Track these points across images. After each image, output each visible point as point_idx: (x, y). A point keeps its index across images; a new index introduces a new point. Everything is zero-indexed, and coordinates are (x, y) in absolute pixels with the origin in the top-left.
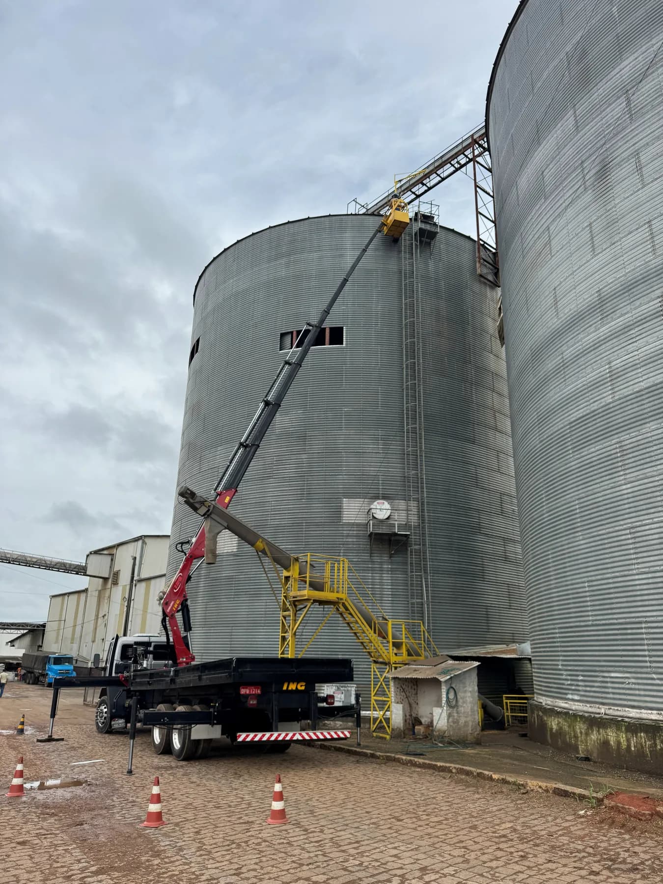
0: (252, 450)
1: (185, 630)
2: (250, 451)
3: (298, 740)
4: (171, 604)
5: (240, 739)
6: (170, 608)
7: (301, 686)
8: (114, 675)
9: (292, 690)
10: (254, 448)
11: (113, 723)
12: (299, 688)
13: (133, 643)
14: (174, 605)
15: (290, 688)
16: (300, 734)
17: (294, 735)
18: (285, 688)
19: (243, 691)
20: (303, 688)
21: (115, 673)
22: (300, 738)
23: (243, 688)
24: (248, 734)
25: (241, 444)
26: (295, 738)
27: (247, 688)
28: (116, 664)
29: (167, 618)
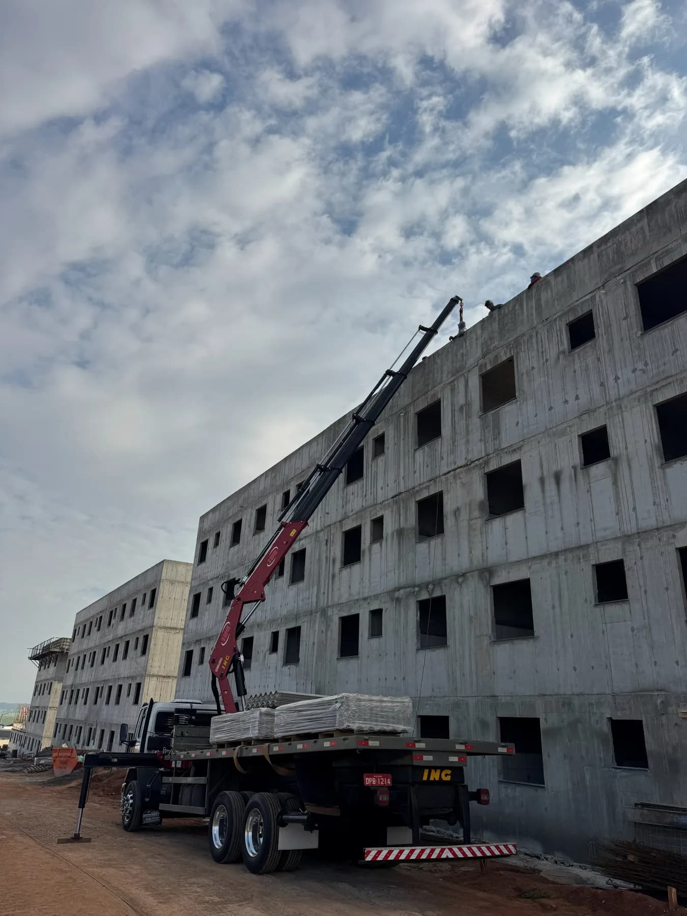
0: (332, 475)
1: (239, 695)
2: (329, 475)
3: (447, 859)
4: (220, 662)
5: (369, 858)
6: (218, 667)
7: (446, 775)
8: (146, 751)
9: (435, 781)
10: (335, 472)
11: (144, 816)
12: (445, 778)
13: (173, 710)
14: (223, 662)
15: (432, 779)
16: (451, 850)
17: (442, 851)
18: (425, 778)
19: (369, 781)
20: (448, 778)
21: (148, 749)
22: (451, 856)
23: (369, 777)
24: (380, 849)
25: (318, 467)
26: (444, 856)
27: (373, 777)
28: (149, 737)
29: (217, 679)
